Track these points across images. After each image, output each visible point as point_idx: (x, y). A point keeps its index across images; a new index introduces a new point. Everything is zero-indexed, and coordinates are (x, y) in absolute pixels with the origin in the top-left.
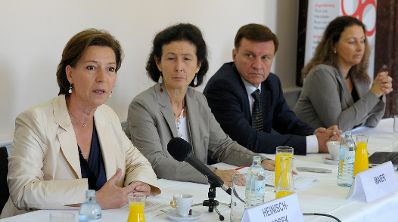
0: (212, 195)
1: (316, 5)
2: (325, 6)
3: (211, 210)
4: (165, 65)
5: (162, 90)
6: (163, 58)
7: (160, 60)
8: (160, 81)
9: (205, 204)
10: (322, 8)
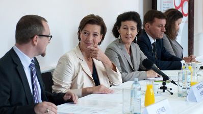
0: (164, 84)
1: (164, 2)
2: (168, 2)
3: (164, 91)
4: (122, 31)
5: (120, 42)
6: (121, 27)
7: (119, 28)
8: (119, 38)
9: (161, 88)
10: (167, 4)
